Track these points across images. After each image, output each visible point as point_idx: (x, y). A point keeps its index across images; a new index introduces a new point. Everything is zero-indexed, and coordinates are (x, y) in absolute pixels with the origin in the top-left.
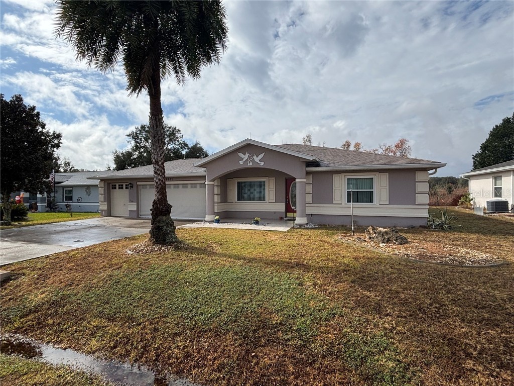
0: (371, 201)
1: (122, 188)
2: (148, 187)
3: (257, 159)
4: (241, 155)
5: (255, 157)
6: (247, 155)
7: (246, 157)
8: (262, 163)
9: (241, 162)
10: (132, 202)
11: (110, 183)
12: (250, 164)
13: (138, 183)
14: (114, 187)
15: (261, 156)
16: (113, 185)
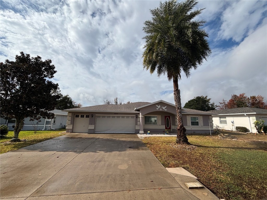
0: (198, 125)
1: (83, 117)
2: (101, 117)
3: (164, 108)
4: (157, 106)
5: (163, 107)
6: (160, 106)
7: (159, 107)
8: (166, 110)
9: (157, 109)
10: (92, 124)
11: (75, 114)
12: (161, 110)
13: (96, 115)
14: (77, 116)
15: (165, 107)
16: (76, 115)
